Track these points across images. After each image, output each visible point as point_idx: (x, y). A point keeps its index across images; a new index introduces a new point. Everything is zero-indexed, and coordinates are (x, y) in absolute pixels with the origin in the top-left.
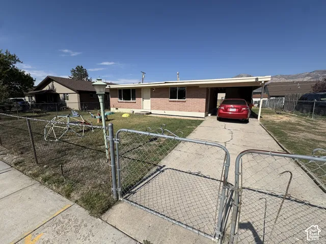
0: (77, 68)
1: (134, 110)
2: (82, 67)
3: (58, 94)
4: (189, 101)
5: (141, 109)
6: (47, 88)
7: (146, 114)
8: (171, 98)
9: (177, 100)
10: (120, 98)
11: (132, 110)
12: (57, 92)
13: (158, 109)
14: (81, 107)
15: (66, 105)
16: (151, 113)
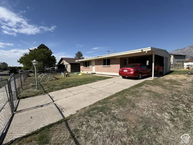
0: (78, 53)
1: (88, 72)
2: (80, 52)
3: (65, 65)
4: (112, 66)
5: (91, 71)
6: (61, 63)
7: (92, 74)
8: (104, 65)
9: (106, 66)
10: (84, 66)
11: (87, 72)
12: (64, 64)
13: (98, 71)
14: (71, 71)
15: (66, 70)
16: (95, 74)
